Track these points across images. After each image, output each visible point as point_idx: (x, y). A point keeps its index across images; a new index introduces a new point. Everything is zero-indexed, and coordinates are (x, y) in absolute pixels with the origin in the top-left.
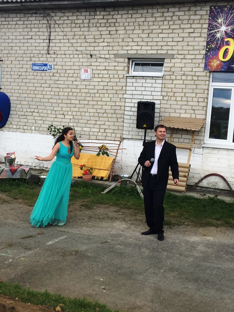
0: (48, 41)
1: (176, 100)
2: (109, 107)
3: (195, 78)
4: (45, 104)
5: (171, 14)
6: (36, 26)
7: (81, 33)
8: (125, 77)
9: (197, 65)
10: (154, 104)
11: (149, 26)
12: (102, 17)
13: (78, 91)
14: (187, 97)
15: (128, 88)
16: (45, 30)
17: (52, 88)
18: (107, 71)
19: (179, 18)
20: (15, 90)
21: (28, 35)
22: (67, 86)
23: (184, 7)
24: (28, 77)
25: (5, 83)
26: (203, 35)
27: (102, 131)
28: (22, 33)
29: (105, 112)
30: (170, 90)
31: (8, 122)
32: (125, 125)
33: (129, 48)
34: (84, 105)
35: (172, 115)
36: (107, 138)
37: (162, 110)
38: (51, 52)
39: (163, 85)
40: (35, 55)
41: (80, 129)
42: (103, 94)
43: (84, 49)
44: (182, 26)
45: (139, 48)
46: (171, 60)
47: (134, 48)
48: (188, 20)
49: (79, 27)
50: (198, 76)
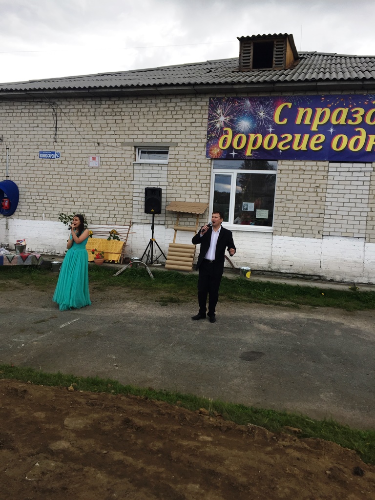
0: (54, 129)
1: (181, 186)
2: (118, 194)
3: (198, 165)
4: (55, 191)
5: (173, 104)
6: (42, 114)
7: (87, 122)
8: (132, 165)
9: (199, 153)
10: (160, 190)
11: (153, 115)
12: (107, 106)
13: (87, 178)
14: (191, 183)
15: (135, 175)
16: (51, 118)
17: (61, 175)
18: (114, 159)
19: (181, 108)
20: (22, 177)
21: (34, 123)
22: (76, 174)
23: (185, 97)
24: (36, 165)
25: (12, 171)
26: (203, 125)
27: (112, 216)
28: (27, 122)
29: (114, 198)
30: (175, 176)
31: (17, 210)
32: (134, 210)
33: (135, 136)
34: (93, 192)
35: (178, 200)
36: (117, 223)
37: (169, 195)
38: (58, 140)
40: (42, 143)
41: (91, 215)
42: (112, 181)
43: (91, 137)
44: (184, 116)
45: (145, 136)
46: (175, 148)
47: (139, 136)
48: (190, 110)
49: (86, 116)
50: (201, 163)
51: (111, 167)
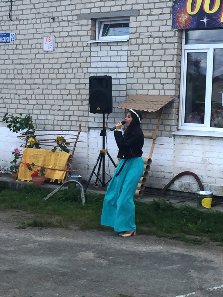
0: (10, 4)
1: (143, 72)
2: (74, 86)
3: (163, 40)
8: (89, 45)
9: (165, 22)
14: (155, 67)
15: (92, 59)
17: (15, 64)
18: (70, 38)
22: (30, 61)
27: (67, 118)
29: (69, 94)
30: (136, 59)
33: (92, 5)
34: (47, 85)
35: (140, 92)
36: (72, 128)
37: (129, 86)
38: (14, 18)
39: (129, 52)
41: (43, 117)
42: (67, 69)
43: (45, 10)
45: (102, 4)
46: (136, 18)
47: (97, 5)
50: (166, 37)
51: (67, 49)
